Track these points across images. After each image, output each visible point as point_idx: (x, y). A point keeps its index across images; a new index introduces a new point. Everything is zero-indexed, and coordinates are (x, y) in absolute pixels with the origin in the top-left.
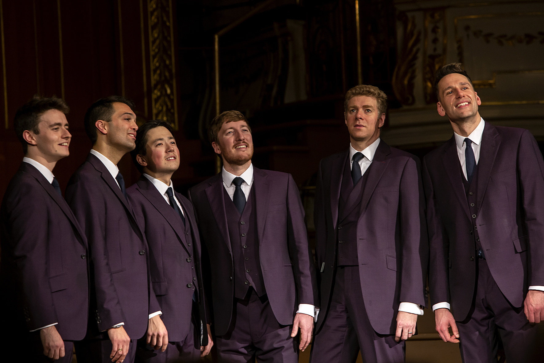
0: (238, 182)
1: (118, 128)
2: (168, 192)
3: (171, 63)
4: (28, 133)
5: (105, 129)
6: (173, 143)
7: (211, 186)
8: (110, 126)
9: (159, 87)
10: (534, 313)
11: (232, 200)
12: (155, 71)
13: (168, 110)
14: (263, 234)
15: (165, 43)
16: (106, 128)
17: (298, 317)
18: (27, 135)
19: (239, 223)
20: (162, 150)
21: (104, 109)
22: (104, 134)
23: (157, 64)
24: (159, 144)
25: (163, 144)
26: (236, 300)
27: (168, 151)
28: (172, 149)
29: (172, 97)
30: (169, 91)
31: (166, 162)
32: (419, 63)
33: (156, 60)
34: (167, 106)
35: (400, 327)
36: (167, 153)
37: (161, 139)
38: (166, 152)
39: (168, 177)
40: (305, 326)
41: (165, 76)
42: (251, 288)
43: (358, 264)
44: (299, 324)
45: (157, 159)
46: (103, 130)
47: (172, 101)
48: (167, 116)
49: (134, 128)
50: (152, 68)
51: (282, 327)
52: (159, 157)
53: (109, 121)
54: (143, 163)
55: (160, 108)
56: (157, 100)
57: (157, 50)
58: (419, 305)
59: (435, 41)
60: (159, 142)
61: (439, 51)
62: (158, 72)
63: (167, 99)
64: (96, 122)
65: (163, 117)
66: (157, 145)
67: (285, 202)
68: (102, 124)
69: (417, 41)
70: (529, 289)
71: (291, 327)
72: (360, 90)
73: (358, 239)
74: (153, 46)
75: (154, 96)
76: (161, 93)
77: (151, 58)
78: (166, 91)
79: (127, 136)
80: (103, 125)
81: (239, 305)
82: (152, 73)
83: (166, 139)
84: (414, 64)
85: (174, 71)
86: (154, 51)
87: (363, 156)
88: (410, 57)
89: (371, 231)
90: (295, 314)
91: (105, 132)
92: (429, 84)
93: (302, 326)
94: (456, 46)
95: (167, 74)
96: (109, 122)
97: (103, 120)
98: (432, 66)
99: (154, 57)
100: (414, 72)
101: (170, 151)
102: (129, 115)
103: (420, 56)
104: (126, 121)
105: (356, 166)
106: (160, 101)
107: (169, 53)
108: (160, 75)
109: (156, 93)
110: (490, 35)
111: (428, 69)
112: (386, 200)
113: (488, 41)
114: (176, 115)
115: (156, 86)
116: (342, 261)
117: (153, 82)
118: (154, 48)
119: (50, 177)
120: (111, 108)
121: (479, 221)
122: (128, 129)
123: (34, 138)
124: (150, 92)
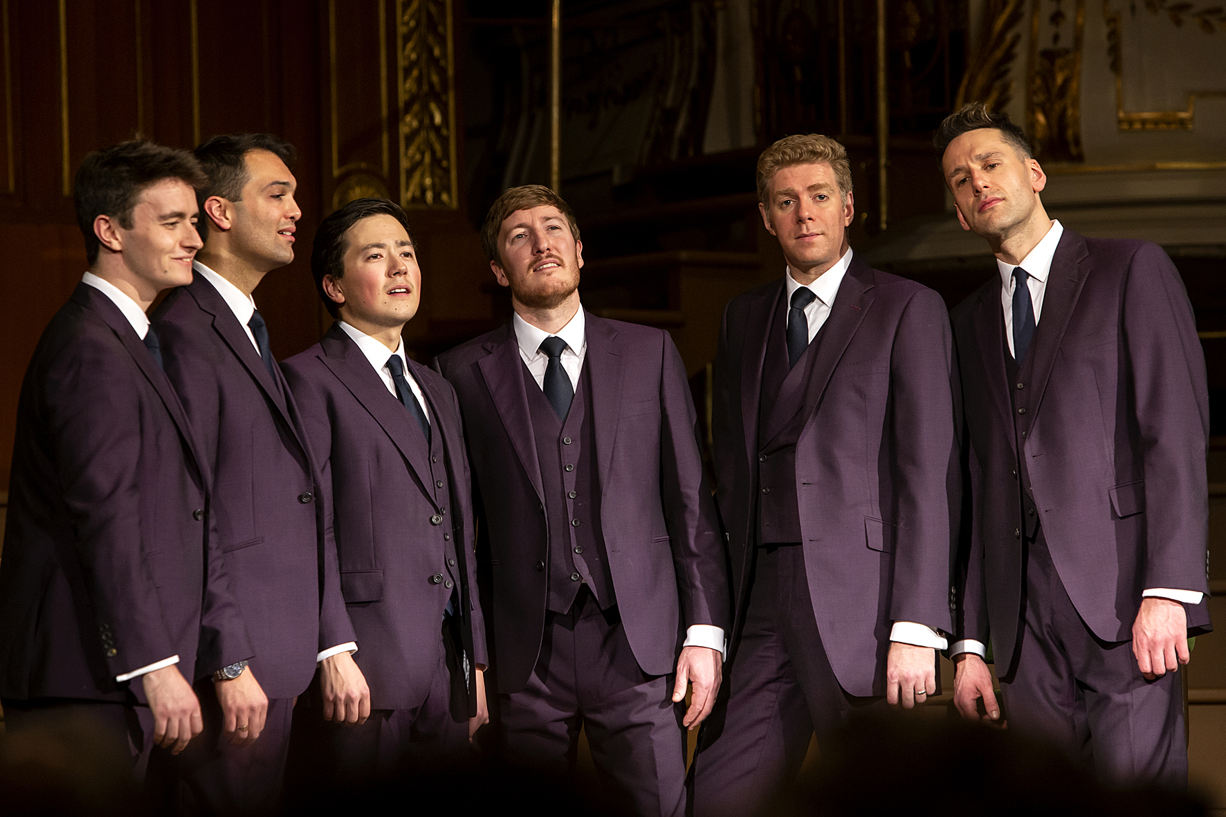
0: (553, 348)
1: (255, 217)
2: (393, 365)
3: (444, 54)
4: (107, 221)
5: (227, 219)
6: (407, 255)
7: (491, 353)
8: (237, 210)
9: (416, 107)
10: (1150, 652)
11: (542, 389)
12: (407, 72)
13: (435, 162)
14: (611, 468)
15: (433, 9)
16: (228, 214)
17: (687, 656)
18: (104, 227)
19: (560, 442)
20: (378, 270)
21: (224, 168)
22: (224, 230)
23: (413, 56)
24: (375, 257)
25: (384, 256)
26: (551, 616)
27: (393, 271)
28: (404, 268)
29: (444, 132)
30: (438, 119)
31: (387, 298)
32: (1018, 68)
33: (410, 45)
34: (433, 153)
35: (893, 681)
36: (390, 277)
37: (379, 246)
38: (389, 275)
39: (396, 332)
40: (703, 676)
41: (431, 85)
42: (585, 587)
43: (801, 539)
44: (690, 672)
45: (368, 292)
46: (221, 220)
47: (444, 141)
48: (432, 175)
49: (292, 215)
50: (402, 63)
51: (649, 678)
52: (371, 286)
53: (235, 198)
54: (337, 296)
55: (418, 157)
56: (410, 139)
57: (412, 23)
58: (936, 629)
59: (1057, 17)
60: (375, 251)
61: (1066, 42)
62: (415, 73)
63: (433, 137)
64: (206, 199)
65: (422, 176)
66: (369, 258)
67: (656, 393)
68: (220, 206)
69: (1015, 18)
70: (1144, 595)
71: (672, 678)
72: (795, 152)
73: (798, 485)
74: (403, 15)
75: (404, 130)
76: (421, 122)
77: (400, 42)
78: (432, 118)
79: (276, 238)
80: (223, 208)
81: (557, 629)
82: (401, 75)
83: (390, 243)
84: (1006, 72)
85: (451, 72)
86: (407, 24)
87: (813, 297)
88: (999, 54)
89: (829, 464)
90: (679, 649)
91: (226, 224)
92: (1041, 118)
93: (695, 676)
94: (1104, 30)
95: (435, 79)
96: (237, 203)
97: (223, 197)
98: (1048, 76)
99: (406, 39)
100: (1005, 88)
101: (398, 273)
102: (282, 186)
103: (1021, 51)
104: (275, 203)
105: (797, 319)
106: (418, 140)
107: (440, 29)
108: (419, 81)
109: (409, 122)
110: (1184, 7)
111: (1038, 81)
112: (861, 393)
113: (1178, 23)
114: (454, 174)
115: (408, 106)
116: (769, 534)
117: (403, 97)
118: (406, 18)
119: (141, 326)
120: (241, 167)
121: (1031, 449)
122: (279, 222)
123: (118, 236)
124: (395, 119)
